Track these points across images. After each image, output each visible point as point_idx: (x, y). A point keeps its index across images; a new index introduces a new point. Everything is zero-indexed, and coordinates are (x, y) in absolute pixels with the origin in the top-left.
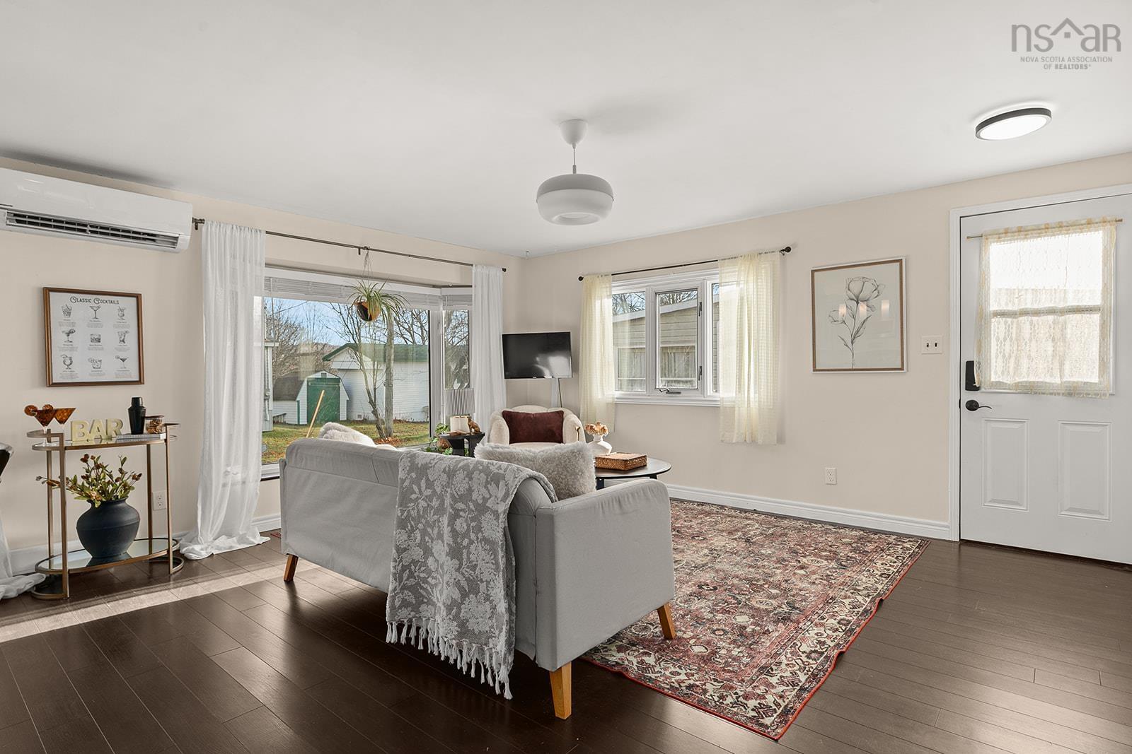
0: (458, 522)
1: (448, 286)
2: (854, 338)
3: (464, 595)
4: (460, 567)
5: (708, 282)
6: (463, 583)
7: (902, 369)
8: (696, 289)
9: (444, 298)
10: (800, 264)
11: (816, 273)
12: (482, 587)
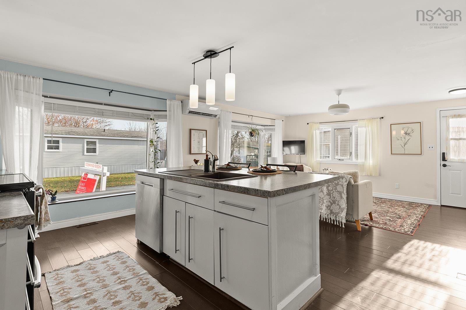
0: (329, 187)
1: (268, 126)
2: (405, 145)
3: (332, 204)
4: (330, 198)
5: (354, 127)
6: (331, 201)
7: (421, 154)
8: (349, 128)
9: (265, 129)
10: (386, 123)
11: (392, 125)
12: (337, 202)
